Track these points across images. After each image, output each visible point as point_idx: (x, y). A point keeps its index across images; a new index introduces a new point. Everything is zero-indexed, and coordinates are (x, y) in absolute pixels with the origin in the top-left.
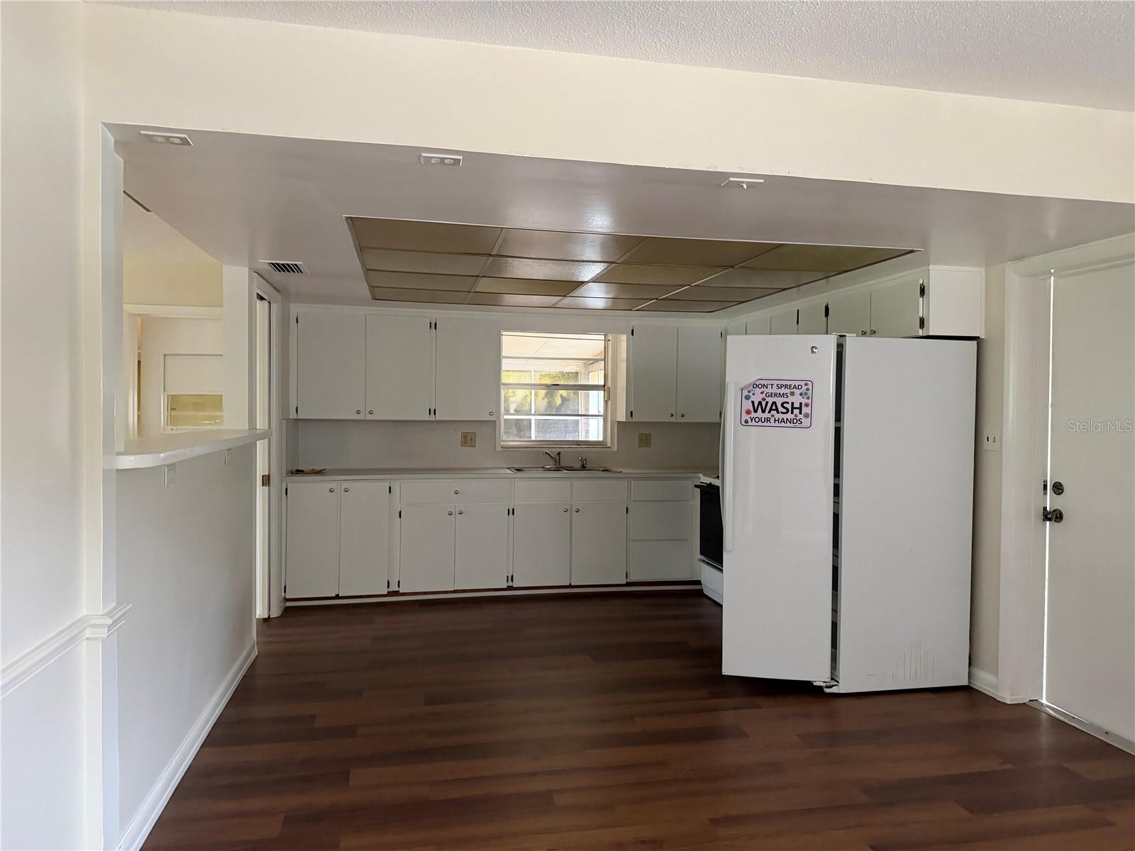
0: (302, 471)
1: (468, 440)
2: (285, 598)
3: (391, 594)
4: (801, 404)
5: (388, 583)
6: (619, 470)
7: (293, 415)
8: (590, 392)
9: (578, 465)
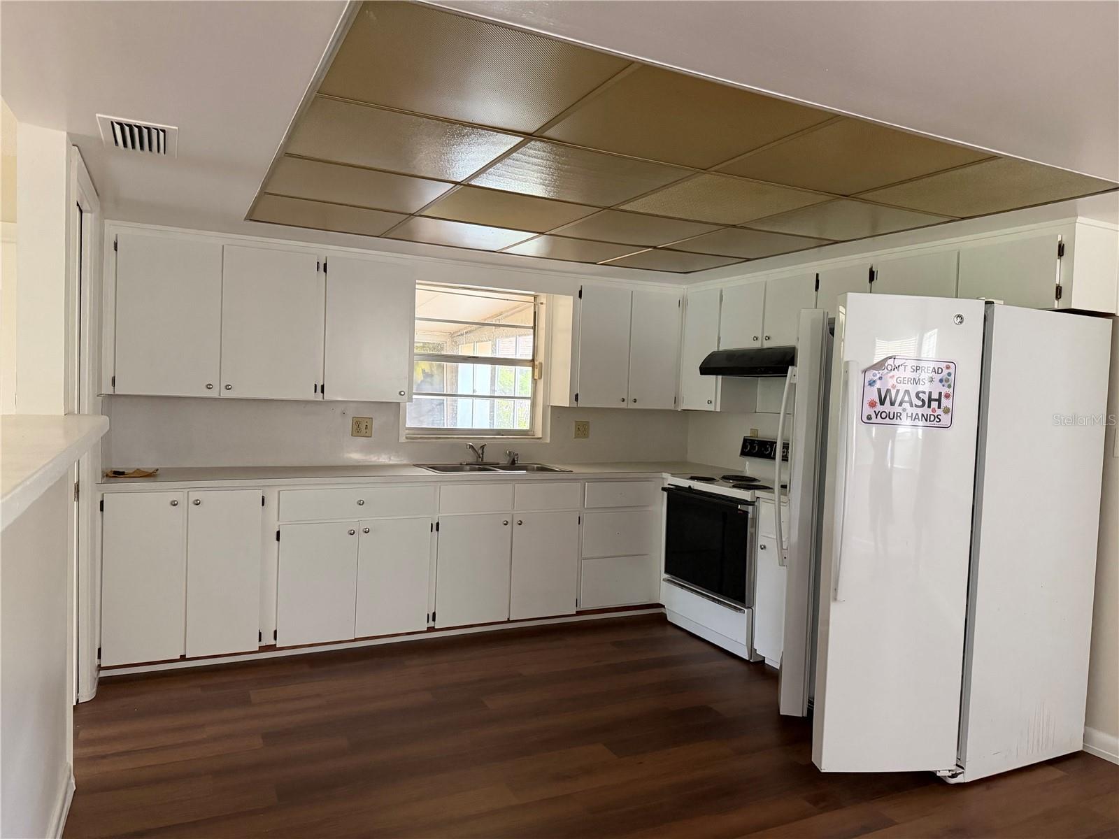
0: (123, 473)
1: (360, 427)
2: (99, 665)
3: (263, 649)
4: (940, 393)
5: (260, 634)
6: (567, 468)
7: (107, 389)
8: (497, 366)
9: (504, 461)
